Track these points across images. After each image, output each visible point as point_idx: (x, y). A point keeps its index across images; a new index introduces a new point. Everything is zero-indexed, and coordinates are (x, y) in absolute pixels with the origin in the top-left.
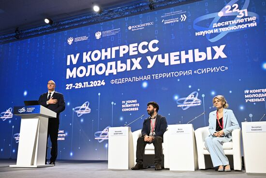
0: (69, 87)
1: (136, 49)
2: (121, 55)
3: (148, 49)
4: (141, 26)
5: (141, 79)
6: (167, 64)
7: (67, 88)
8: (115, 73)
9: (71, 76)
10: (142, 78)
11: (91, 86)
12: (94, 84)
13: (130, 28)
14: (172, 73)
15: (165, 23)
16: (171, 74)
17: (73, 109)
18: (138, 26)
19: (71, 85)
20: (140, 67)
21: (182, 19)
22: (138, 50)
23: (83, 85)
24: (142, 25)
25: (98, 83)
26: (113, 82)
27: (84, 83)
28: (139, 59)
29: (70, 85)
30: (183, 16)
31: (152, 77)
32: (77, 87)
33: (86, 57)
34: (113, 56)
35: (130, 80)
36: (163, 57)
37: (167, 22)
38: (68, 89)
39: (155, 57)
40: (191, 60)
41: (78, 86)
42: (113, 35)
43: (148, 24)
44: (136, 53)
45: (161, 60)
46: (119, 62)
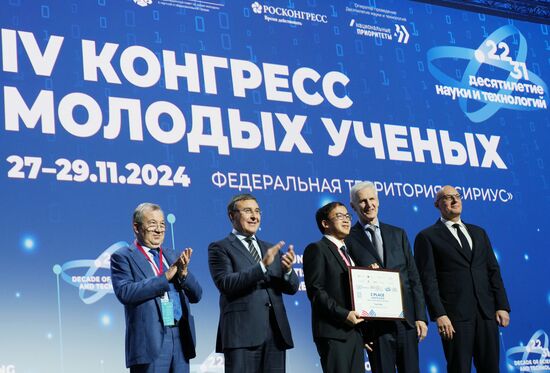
0: (26, 169)
1: (284, 83)
2: (239, 91)
3: (323, 95)
4: (293, 16)
5: (315, 188)
6: (380, 155)
7: (15, 173)
8: (224, 150)
9: (31, 124)
10: (317, 185)
11: (133, 180)
12: (142, 174)
13: (257, 8)
14: (398, 185)
15: (360, 32)
16: (395, 187)
17: (57, 269)
18: (284, 13)
19: (37, 162)
20: (305, 148)
21: (399, 34)
22: (290, 89)
23: (94, 170)
24: (295, 14)
25: (161, 175)
26: (219, 180)
27: (100, 165)
28: (300, 120)
29: (28, 160)
30: (401, 29)
31: (345, 186)
32: (63, 176)
33: (95, 61)
34: (211, 88)
35: (278, 183)
36: (368, 133)
37: (363, 31)
38: (22, 175)
39: (346, 124)
40: (436, 159)
41: (72, 172)
42: (199, 13)
43: (312, 16)
44: (287, 97)
45: (362, 140)
46: (234, 114)
